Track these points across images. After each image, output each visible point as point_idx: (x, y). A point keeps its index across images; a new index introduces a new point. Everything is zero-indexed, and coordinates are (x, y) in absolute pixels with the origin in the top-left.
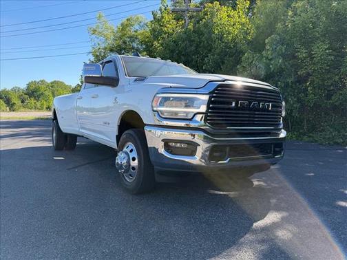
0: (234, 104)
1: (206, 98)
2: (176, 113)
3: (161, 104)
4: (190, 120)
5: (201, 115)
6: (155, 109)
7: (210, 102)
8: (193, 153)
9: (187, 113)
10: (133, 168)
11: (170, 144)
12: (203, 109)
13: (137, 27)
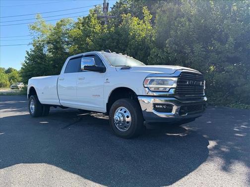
0: (188, 83)
1: (175, 79)
2: (158, 88)
3: (150, 83)
4: (168, 92)
5: (174, 89)
6: (146, 86)
7: (178, 82)
8: (170, 111)
9: (165, 88)
10: (128, 122)
11: (157, 106)
12: (175, 85)
13: (68, 26)
